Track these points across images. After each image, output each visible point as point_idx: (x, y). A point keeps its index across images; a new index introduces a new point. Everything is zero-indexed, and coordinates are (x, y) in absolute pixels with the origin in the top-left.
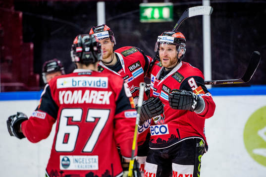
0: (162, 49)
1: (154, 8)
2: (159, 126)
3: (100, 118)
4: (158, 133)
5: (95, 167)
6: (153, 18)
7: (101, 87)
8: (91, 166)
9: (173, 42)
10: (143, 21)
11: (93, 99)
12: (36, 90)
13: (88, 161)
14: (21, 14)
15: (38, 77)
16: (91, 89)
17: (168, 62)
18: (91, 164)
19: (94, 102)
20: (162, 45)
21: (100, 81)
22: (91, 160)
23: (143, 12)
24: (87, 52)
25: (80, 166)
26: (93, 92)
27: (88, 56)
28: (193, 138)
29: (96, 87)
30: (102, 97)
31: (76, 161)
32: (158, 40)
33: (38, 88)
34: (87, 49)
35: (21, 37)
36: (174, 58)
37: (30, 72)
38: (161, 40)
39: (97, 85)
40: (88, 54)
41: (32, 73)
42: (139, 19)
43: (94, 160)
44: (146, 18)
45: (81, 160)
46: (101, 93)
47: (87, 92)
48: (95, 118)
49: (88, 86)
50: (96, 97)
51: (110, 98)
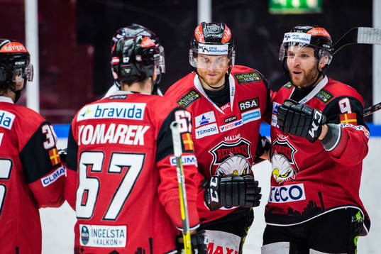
0: (292, 54)
2: (288, 187)
3: (129, 167)
4: (287, 198)
5: (121, 243)
6: (289, 6)
7: (134, 118)
8: (116, 242)
9: (308, 42)
10: (274, 11)
11: (120, 137)
13: (110, 234)
16: (118, 122)
17: (301, 77)
18: (115, 238)
19: (121, 142)
20: (292, 49)
21: (133, 109)
22: (115, 233)
24: (126, 64)
25: (99, 241)
26: (120, 126)
27: (128, 71)
28: (346, 207)
29: (126, 118)
30: (133, 135)
31: (95, 233)
32: (285, 40)
34: (126, 60)
36: (311, 71)
38: (289, 40)
39: (128, 116)
40: (127, 68)
42: (267, 8)
43: (119, 232)
44: (279, 6)
45: (101, 232)
46: (133, 127)
47: (112, 126)
48: (121, 167)
49: (115, 116)
50: (126, 135)
51: (145, 135)
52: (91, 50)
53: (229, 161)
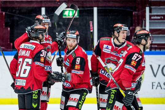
1: (69, 11)
6: (69, 15)
10: (64, 17)
12: (10, 51)
14: (4, 13)
15: (12, 44)
23: (64, 13)
33: (12, 50)
35: (4, 25)
37: (8, 41)
41: (9, 42)
42: (62, 16)
44: (65, 15)
52: (9, 29)
53: (110, 64)
